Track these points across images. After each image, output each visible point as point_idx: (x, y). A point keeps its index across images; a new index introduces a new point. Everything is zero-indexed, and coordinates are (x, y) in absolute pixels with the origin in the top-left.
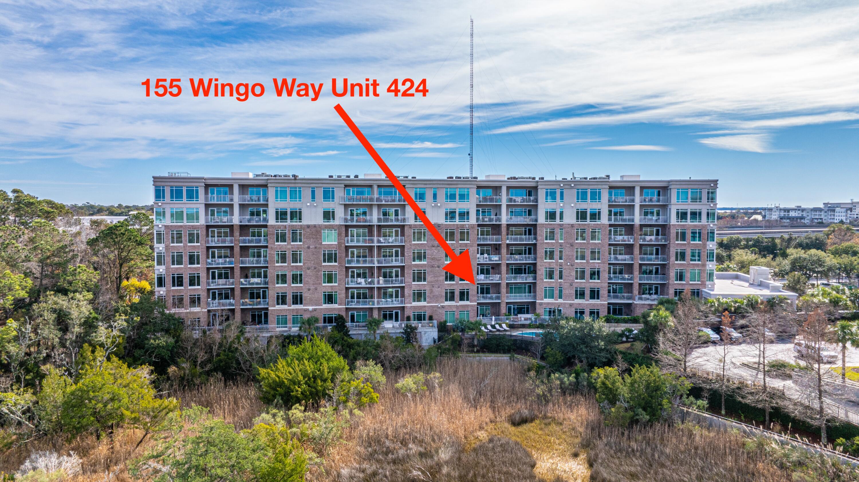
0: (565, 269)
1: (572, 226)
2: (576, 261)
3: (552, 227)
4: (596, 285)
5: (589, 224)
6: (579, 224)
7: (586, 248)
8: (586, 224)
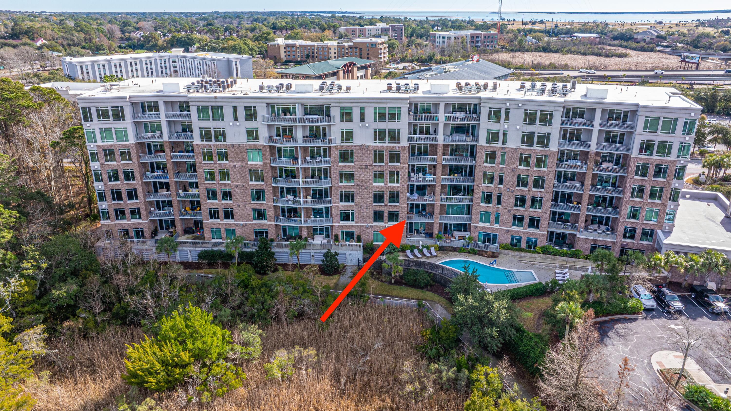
0: (504, 195)
1: (516, 150)
2: (517, 188)
3: (493, 150)
4: (536, 214)
5: (535, 150)
6: (524, 149)
7: (530, 175)
8: (531, 150)
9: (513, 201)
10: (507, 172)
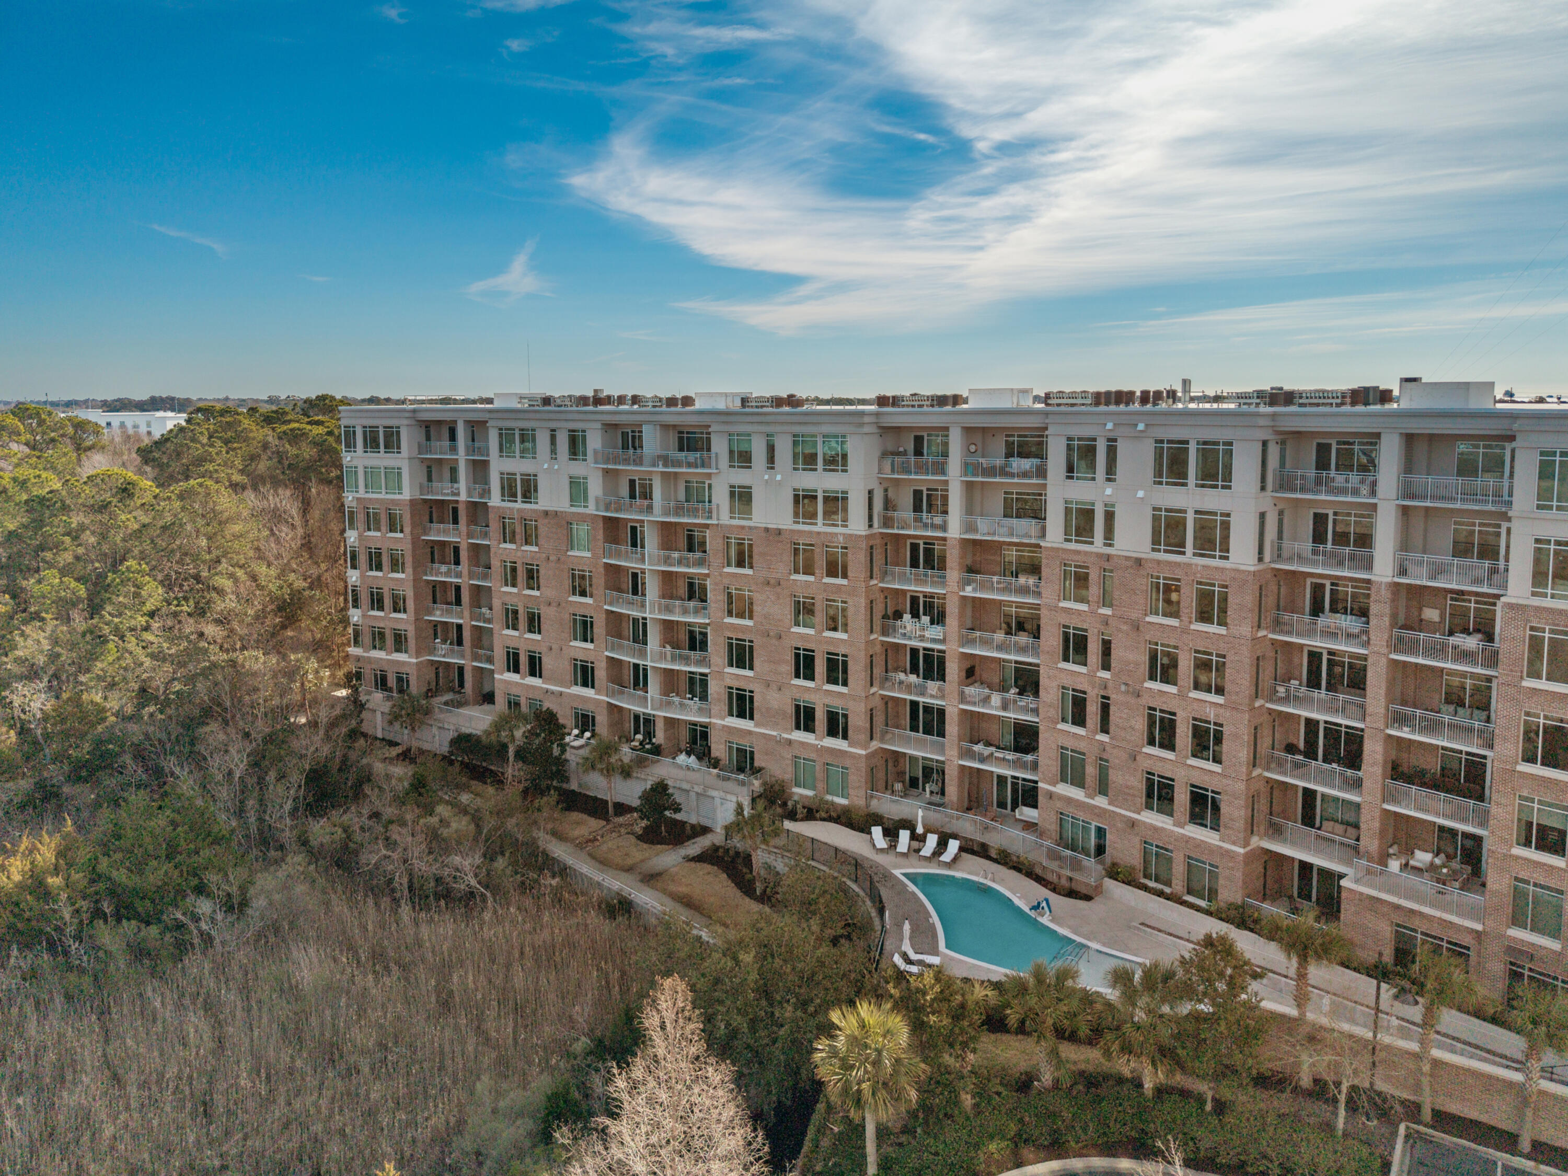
0: (1117, 704)
1: (1139, 562)
2: (1149, 684)
3: (1080, 560)
4: (1207, 778)
5: (1190, 565)
6: (1159, 562)
7: (1180, 644)
8: (1178, 565)
9: (1140, 724)
10: (1119, 630)
